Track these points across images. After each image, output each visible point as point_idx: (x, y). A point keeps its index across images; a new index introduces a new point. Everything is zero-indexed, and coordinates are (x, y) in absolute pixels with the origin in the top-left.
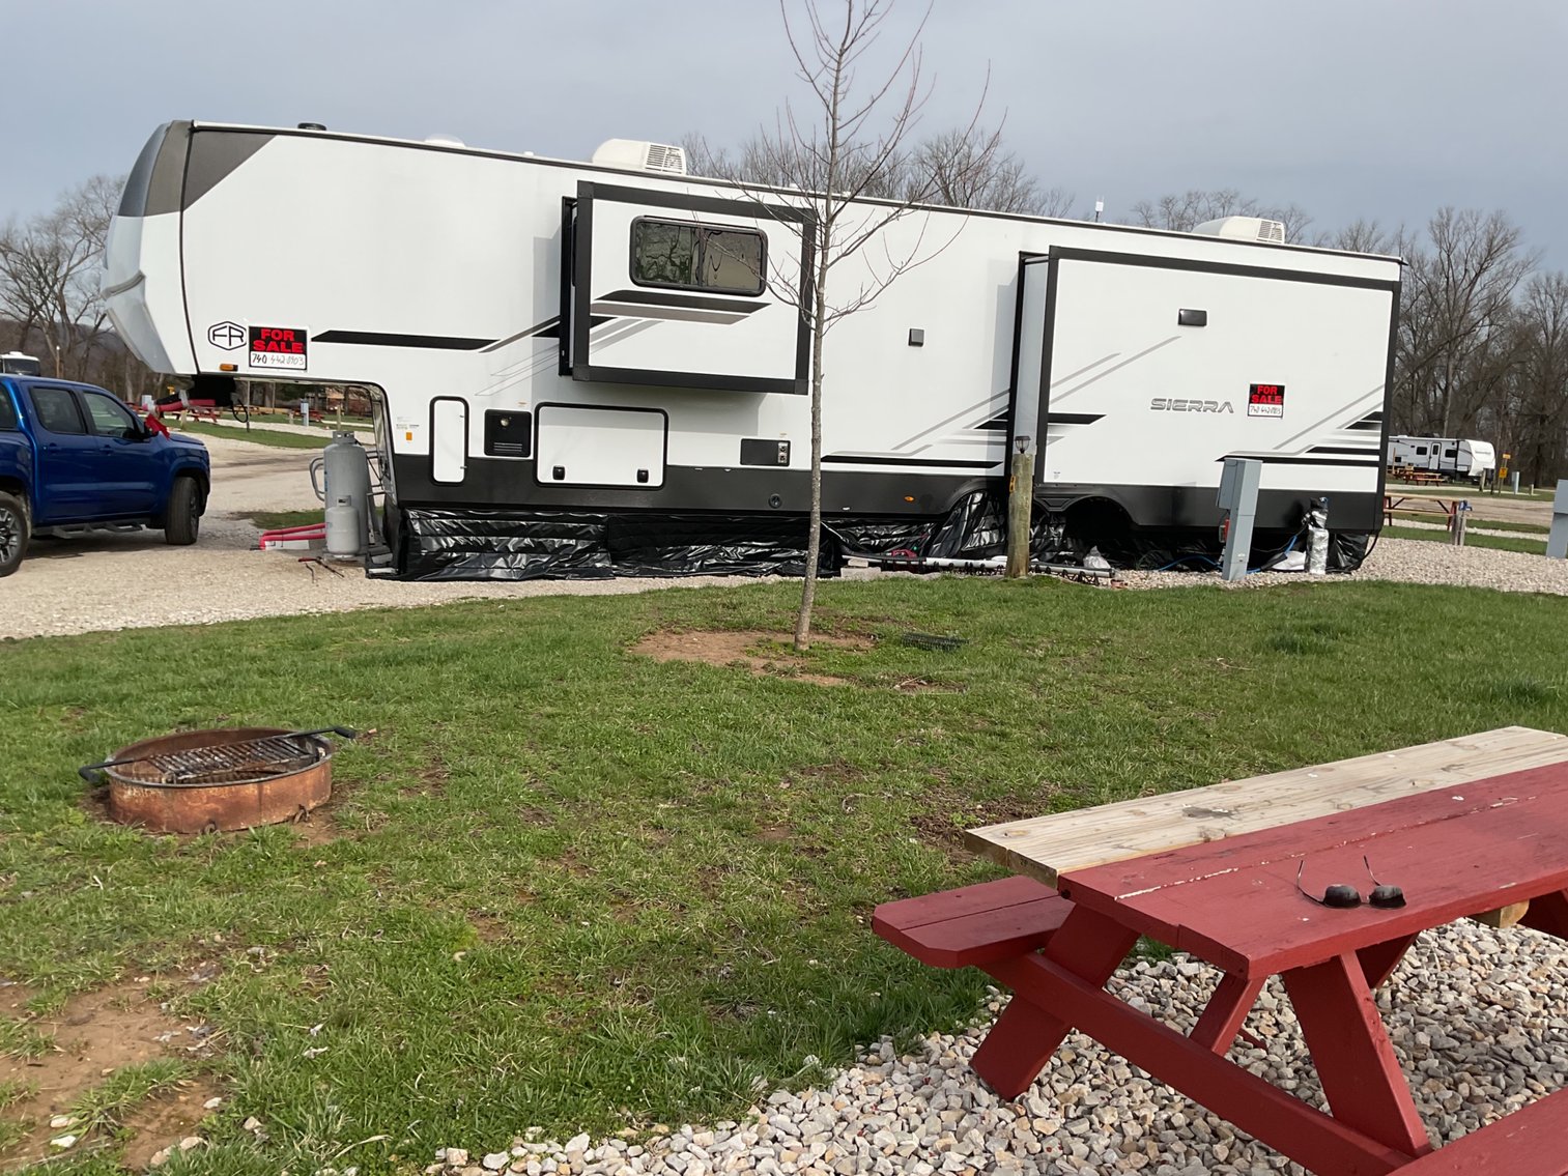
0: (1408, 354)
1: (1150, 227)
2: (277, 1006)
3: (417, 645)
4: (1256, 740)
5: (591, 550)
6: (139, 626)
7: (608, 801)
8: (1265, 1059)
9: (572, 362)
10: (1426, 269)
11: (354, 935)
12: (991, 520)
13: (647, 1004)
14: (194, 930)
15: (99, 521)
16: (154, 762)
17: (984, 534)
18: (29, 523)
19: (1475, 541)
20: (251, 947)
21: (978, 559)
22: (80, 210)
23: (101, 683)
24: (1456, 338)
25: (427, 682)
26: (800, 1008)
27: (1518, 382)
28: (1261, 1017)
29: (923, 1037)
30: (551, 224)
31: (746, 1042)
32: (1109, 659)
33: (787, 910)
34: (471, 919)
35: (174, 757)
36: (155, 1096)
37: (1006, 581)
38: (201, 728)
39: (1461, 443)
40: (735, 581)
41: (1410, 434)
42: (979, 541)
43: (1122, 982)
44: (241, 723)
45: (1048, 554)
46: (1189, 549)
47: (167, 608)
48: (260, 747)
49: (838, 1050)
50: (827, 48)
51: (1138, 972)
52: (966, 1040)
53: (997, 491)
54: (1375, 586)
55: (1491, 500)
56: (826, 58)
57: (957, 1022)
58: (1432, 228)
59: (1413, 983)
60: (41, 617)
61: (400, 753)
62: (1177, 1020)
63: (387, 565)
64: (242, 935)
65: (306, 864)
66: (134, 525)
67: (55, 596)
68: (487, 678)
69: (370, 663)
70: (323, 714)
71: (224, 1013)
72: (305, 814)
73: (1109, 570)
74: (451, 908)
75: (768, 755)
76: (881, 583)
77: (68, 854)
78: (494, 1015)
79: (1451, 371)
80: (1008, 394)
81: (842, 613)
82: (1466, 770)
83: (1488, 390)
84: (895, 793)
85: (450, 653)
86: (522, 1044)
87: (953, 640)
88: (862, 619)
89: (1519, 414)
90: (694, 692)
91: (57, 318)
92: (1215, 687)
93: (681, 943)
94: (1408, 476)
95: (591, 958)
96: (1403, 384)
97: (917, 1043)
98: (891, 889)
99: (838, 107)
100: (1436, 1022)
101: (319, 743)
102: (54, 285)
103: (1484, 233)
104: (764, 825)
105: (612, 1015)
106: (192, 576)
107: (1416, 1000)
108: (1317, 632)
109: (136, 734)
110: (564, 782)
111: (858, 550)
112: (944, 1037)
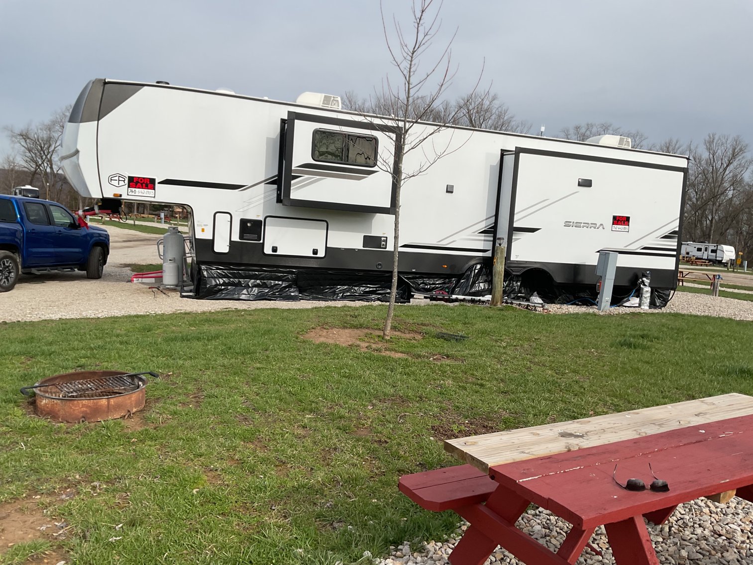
0: (693, 203)
1: (569, 139)
2: (101, 514)
3: (198, 331)
4: (608, 392)
5: (289, 286)
6: (68, 318)
7: (282, 413)
8: (601, 561)
9: (282, 197)
10: (702, 162)
11: (145, 478)
12: (485, 277)
13: (287, 520)
14: (66, 472)
15: (54, 266)
16: (58, 386)
17: (481, 284)
18: (20, 267)
19: (723, 294)
20: (94, 482)
21: (478, 296)
22: (61, 120)
23: (43, 345)
24: (717, 195)
25: (200, 350)
26: (365, 525)
27: (747, 217)
28: (601, 538)
29: (426, 543)
30: (275, 131)
31: (335, 543)
32: (538, 348)
33: (363, 473)
34: (205, 472)
35: (68, 384)
36: (32, 559)
37: (491, 308)
38: (87, 369)
39: (719, 246)
40: (358, 304)
41: (694, 241)
42: (479, 288)
43: (531, 517)
44: (107, 368)
45: (512, 295)
46: (582, 295)
47: (82, 309)
48: (112, 380)
49: (382, 549)
50: (406, 50)
51: (539, 512)
52: (448, 545)
53: (488, 264)
54: (672, 316)
55: (733, 274)
56: (405, 55)
57: (444, 536)
58: (705, 143)
59: (680, 522)
60: (21, 312)
61: (181, 385)
62: (557, 539)
63: (191, 291)
64: (89, 476)
65: (127, 440)
66: (71, 269)
67: (29, 302)
68: (230, 348)
69: (174, 339)
70: (148, 364)
71: (74, 517)
72: (130, 414)
73: (542, 304)
74: (196, 466)
75: (363, 392)
76: (429, 307)
77: (11, 431)
78: (208, 523)
79: (714, 212)
80: (494, 217)
81: (408, 321)
82: (707, 416)
83: (732, 221)
84: (425, 413)
85: (213, 336)
86: (220, 539)
87: (461, 336)
88: (418, 324)
89: (747, 233)
90: (331, 359)
91: (48, 170)
92: (590, 364)
93: (309, 488)
94: (693, 262)
95: (262, 495)
96: (690, 217)
97: (422, 546)
98: (418, 463)
99: (411, 78)
100: (691, 545)
101: (141, 379)
102: (48, 154)
103: (730, 146)
104: (358, 428)
105: (269, 525)
106: (97, 294)
107: (682, 532)
108: (643, 338)
109: (55, 371)
110: (260, 402)
111: (419, 290)
112: (437, 544)
